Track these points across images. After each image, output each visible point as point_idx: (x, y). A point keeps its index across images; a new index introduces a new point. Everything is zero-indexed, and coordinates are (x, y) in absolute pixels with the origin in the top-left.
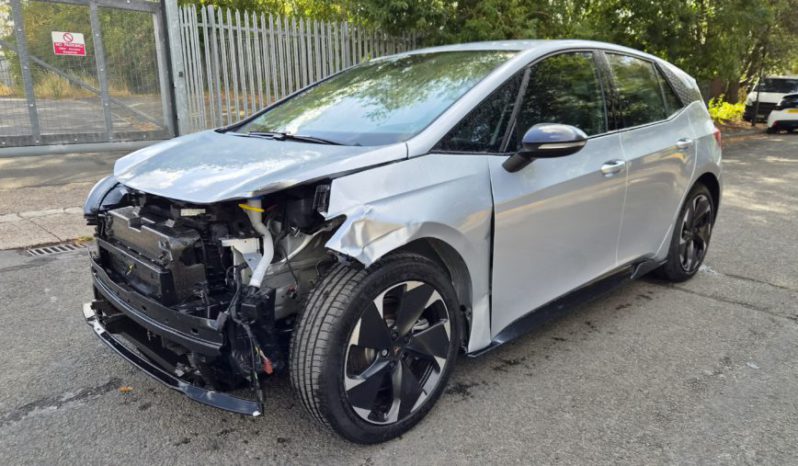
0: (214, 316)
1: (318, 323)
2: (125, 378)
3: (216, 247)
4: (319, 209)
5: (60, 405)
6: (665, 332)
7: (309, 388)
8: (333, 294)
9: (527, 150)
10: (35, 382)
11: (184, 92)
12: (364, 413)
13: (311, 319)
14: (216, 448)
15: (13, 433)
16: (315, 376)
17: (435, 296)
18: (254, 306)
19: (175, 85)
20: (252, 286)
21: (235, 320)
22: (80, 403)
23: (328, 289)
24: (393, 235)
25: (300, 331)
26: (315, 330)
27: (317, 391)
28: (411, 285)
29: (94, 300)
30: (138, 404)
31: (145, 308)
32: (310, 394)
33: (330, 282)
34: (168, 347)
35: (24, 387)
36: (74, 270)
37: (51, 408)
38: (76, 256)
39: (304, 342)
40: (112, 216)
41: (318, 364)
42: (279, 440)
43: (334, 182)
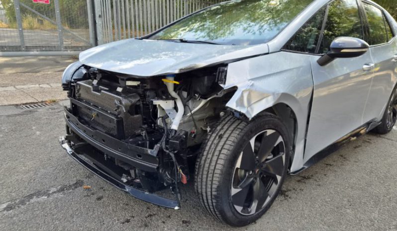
0: (151, 147)
1: (217, 153)
2: (85, 180)
3: (148, 105)
4: (219, 82)
5: (49, 195)
6: (386, 162)
7: (209, 194)
8: (226, 136)
9: (333, 52)
10: (32, 181)
11: (101, 26)
12: (239, 209)
13: (212, 151)
14: (146, 226)
15: (22, 213)
16: (215, 186)
17: (280, 139)
18: (178, 142)
19: (97, 22)
20: (172, 130)
21: (165, 150)
22: (61, 195)
23: (222, 132)
24: (264, 100)
25: (204, 158)
26: (215, 158)
27: (215, 196)
28: (270, 132)
29: (67, 135)
30: (95, 196)
31: (104, 141)
32: (209, 197)
33: (222, 128)
34: (120, 165)
35: (26, 183)
36: (48, 118)
37: (43, 197)
38: (48, 110)
39: (207, 165)
40: (80, 85)
41: (217, 179)
42: (183, 222)
43: (229, 65)
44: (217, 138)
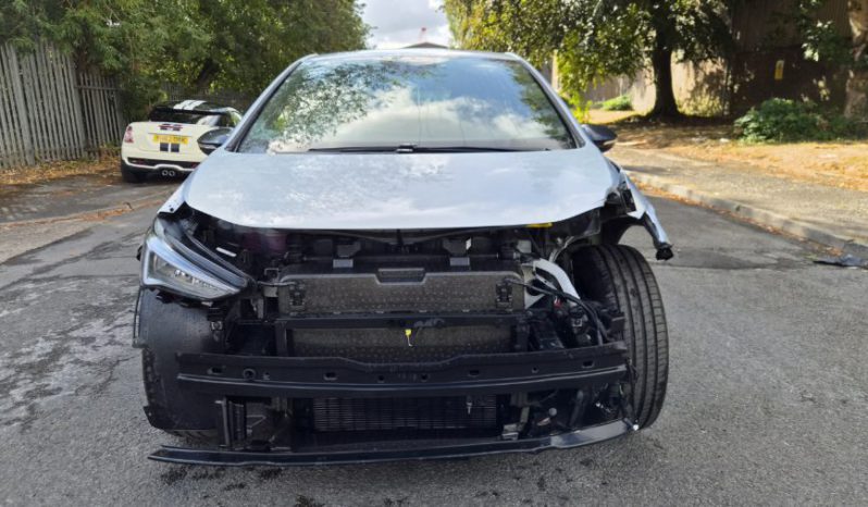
4: (626, 210)
31: (476, 372)
44: (631, 297)
